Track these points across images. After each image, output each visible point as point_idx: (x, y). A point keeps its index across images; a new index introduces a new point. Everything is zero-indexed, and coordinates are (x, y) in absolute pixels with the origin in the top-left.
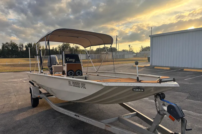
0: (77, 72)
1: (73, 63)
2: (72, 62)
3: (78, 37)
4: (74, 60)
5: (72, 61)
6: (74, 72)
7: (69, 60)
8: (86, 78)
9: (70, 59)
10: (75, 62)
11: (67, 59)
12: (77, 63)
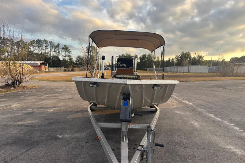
3: (137, 40)
4: (125, 65)
10: (126, 67)
12: (129, 68)
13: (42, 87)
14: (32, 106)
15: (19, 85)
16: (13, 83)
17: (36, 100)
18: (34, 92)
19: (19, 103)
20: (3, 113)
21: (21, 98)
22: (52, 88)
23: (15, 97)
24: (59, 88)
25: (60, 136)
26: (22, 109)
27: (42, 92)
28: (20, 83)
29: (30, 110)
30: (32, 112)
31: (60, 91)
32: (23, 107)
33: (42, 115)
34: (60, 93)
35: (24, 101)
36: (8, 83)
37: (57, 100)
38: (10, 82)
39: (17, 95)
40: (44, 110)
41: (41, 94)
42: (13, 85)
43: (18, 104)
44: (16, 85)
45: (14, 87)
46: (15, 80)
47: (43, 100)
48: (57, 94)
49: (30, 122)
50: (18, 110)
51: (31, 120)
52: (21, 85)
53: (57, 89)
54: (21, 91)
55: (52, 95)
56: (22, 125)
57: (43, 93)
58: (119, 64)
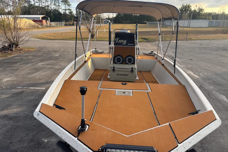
0: (127, 59)
1: (124, 45)
2: (121, 44)
3: (141, 6)
4: (125, 42)
5: (123, 43)
6: (123, 58)
7: (118, 41)
8: (133, 70)
9: (120, 40)
10: (127, 44)
11: (116, 40)
12: (129, 45)
13: (40, 49)
14: (24, 81)
15: (16, 48)
16: (10, 45)
17: (29, 71)
18: (30, 57)
19: (11, 75)
21: (15, 67)
22: (50, 51)
23: (9, 65)
24: (56, 51)
25: (46, 141)
26: (13, 86)
27: (39, 56)
28: (17, 45)
29: (19, 89)
30: (22, 92)
31: (57, 55)
32: (14, 83)
33: (32, 98)
34: (56, 59)
35: (17, 73)
36: (5, 46)
37: (52, 70)
39: (12, 63)
40: (36, 88)
41: (36, 61)
42: (10, 47)
43: (10, 77)
44: (13, 48)
45: (11, 50)
46: (11, 43)
47: (37, 70)
48: (53, 61)
49: (15, 110)
50: (7, 88)
51: (17, 108)
52: (19, 47)
53: (55, 51)
54: (17, 56)
55: (48, 62)
56: (5, 117)
57: (39, 59)
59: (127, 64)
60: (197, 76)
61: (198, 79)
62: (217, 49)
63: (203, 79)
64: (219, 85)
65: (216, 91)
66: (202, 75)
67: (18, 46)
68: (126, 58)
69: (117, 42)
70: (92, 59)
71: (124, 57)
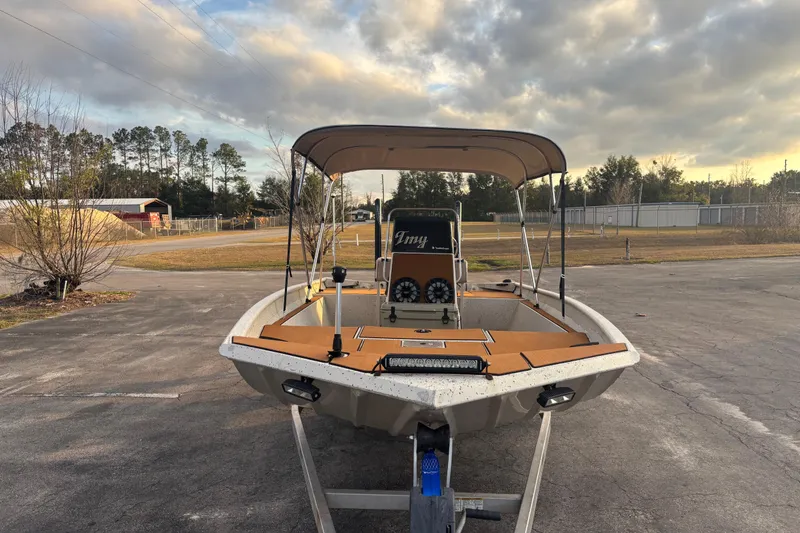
0: (430, 288)
1: (421, 250)
4: (423, 242)
5: (418, 244)
6: (418, 287)
7: (404, 238)
9: (408, 238)
10: (427, 248)
12: (435, 251)
13: (147, 296)
14: (107, 379)
15: (70, 291)
16: (51, 284)
17: (122, 353)
18: (119, 317)
19: (66, 364)
20: (7, 413)
21: (74, 342)
22: (180, 300)
23: (54, 339)
24: (202, 299)
25: (195, 517)
26: (73, 392)
27: (147, 315)
28: (75, 283)
29: (97, 398)
30: (106, 407)
31: (205, 311)
32: (77, 383)
33: (139, 419)
34: (204, 319)
35: (80, 358)
36: (35, 286)
37: (194, 349)
38: (40, 283)
39: (63, 332)
40: (148, 395)
41: (140, 326)
42: (52, 290)
43: (63, 368)
44: (62, 291)
45: (55, 298)
46: (57, 276)
47: (147, 349)
48: (193, 327)
49: (93, 450)
50: (57, 398)
51: (99, 444)
52: (80, 290)
53: (197, 301)
54: (75, 316)
55: (178, 329)
56: (65, 465)
57: (148, 321)
58: (402, 236)
59: (431, 302)
60: (653, 359)
61: (656, 365)
62: (723, 285)
63: (673, 364)
64: (720, 378)
65: (713, 395)
66: (671, 354)
67: (78, 288)
68: (428, 285)
69: (400, 241)
70: (325, 299)
71: (422, 284)
